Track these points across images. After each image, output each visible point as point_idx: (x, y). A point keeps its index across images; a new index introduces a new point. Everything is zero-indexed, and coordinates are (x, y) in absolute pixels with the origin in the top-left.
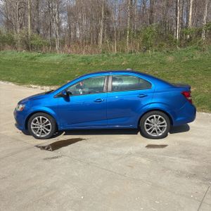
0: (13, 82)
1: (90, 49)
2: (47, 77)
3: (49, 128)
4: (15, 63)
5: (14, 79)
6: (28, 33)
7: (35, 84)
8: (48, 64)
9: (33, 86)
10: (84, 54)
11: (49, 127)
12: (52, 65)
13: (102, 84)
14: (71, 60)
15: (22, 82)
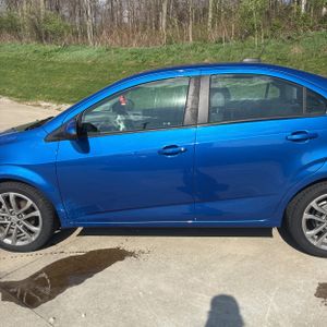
0: (10, 96)
1: (145, 37)
2: (69, 87)
3: (36, 225)
4: (16, 63)
5: (11, 92)
6: (39, 11)
7: (48, 99)
8: (74, 64)
9: (44, 104)
10: (135, 46)
11: (35, 221)
12: (80, 66)
13: (180, 101)
14: (112, 57)
15: (25, 95)
